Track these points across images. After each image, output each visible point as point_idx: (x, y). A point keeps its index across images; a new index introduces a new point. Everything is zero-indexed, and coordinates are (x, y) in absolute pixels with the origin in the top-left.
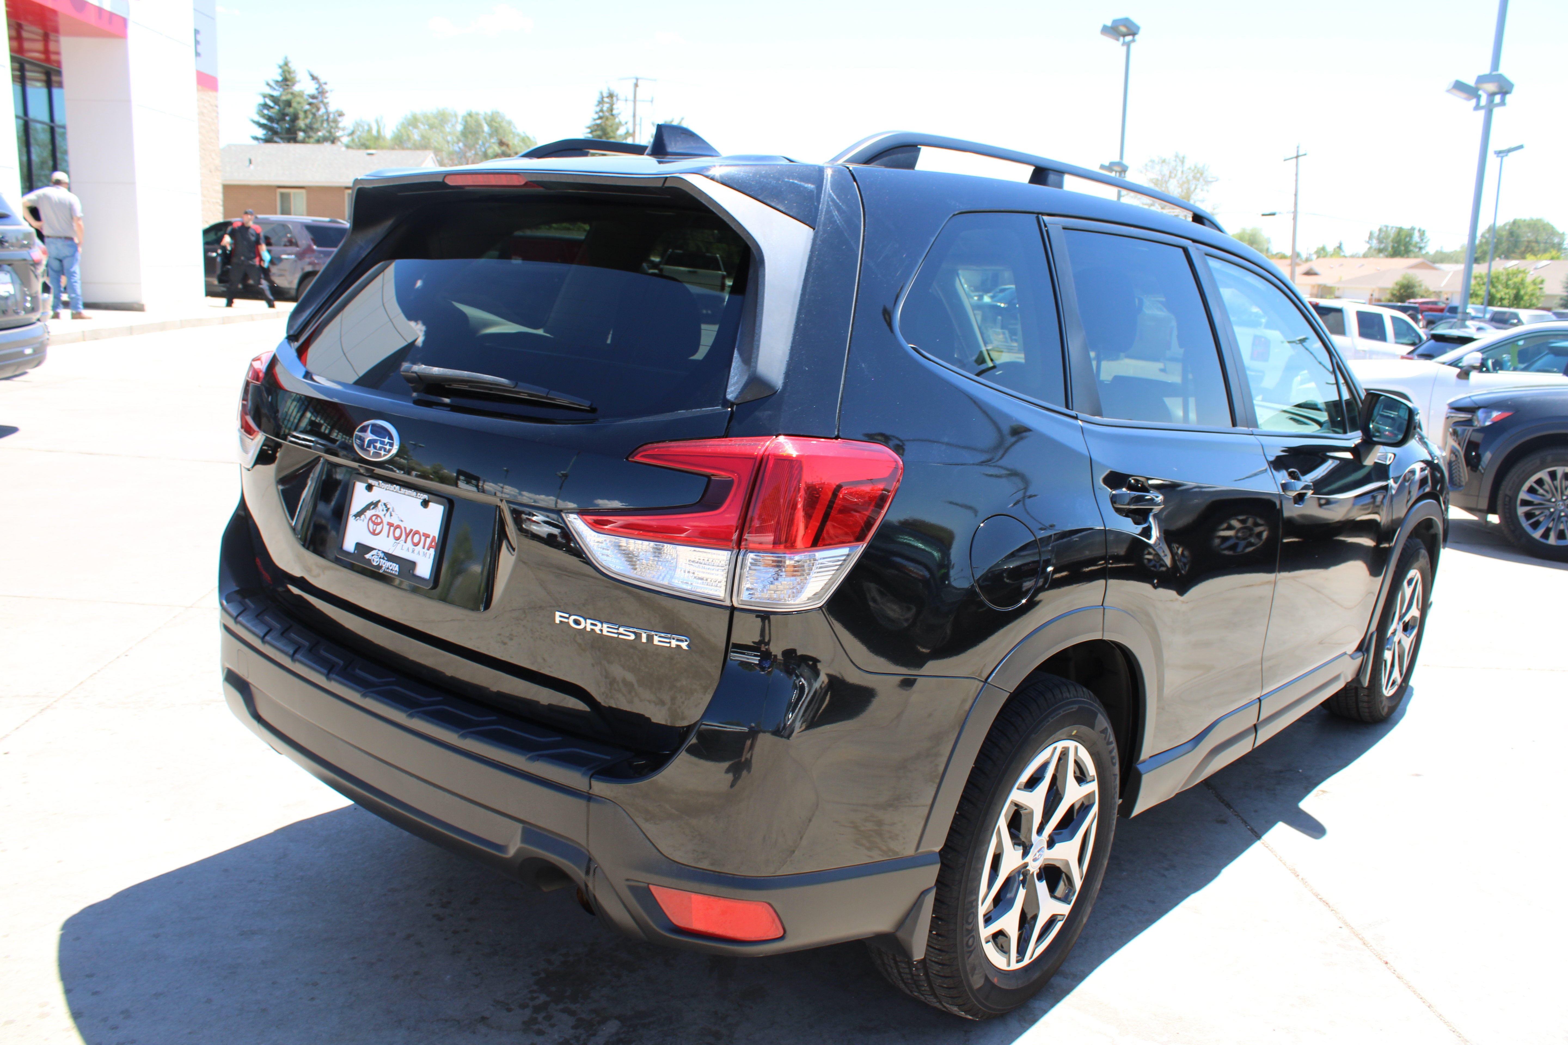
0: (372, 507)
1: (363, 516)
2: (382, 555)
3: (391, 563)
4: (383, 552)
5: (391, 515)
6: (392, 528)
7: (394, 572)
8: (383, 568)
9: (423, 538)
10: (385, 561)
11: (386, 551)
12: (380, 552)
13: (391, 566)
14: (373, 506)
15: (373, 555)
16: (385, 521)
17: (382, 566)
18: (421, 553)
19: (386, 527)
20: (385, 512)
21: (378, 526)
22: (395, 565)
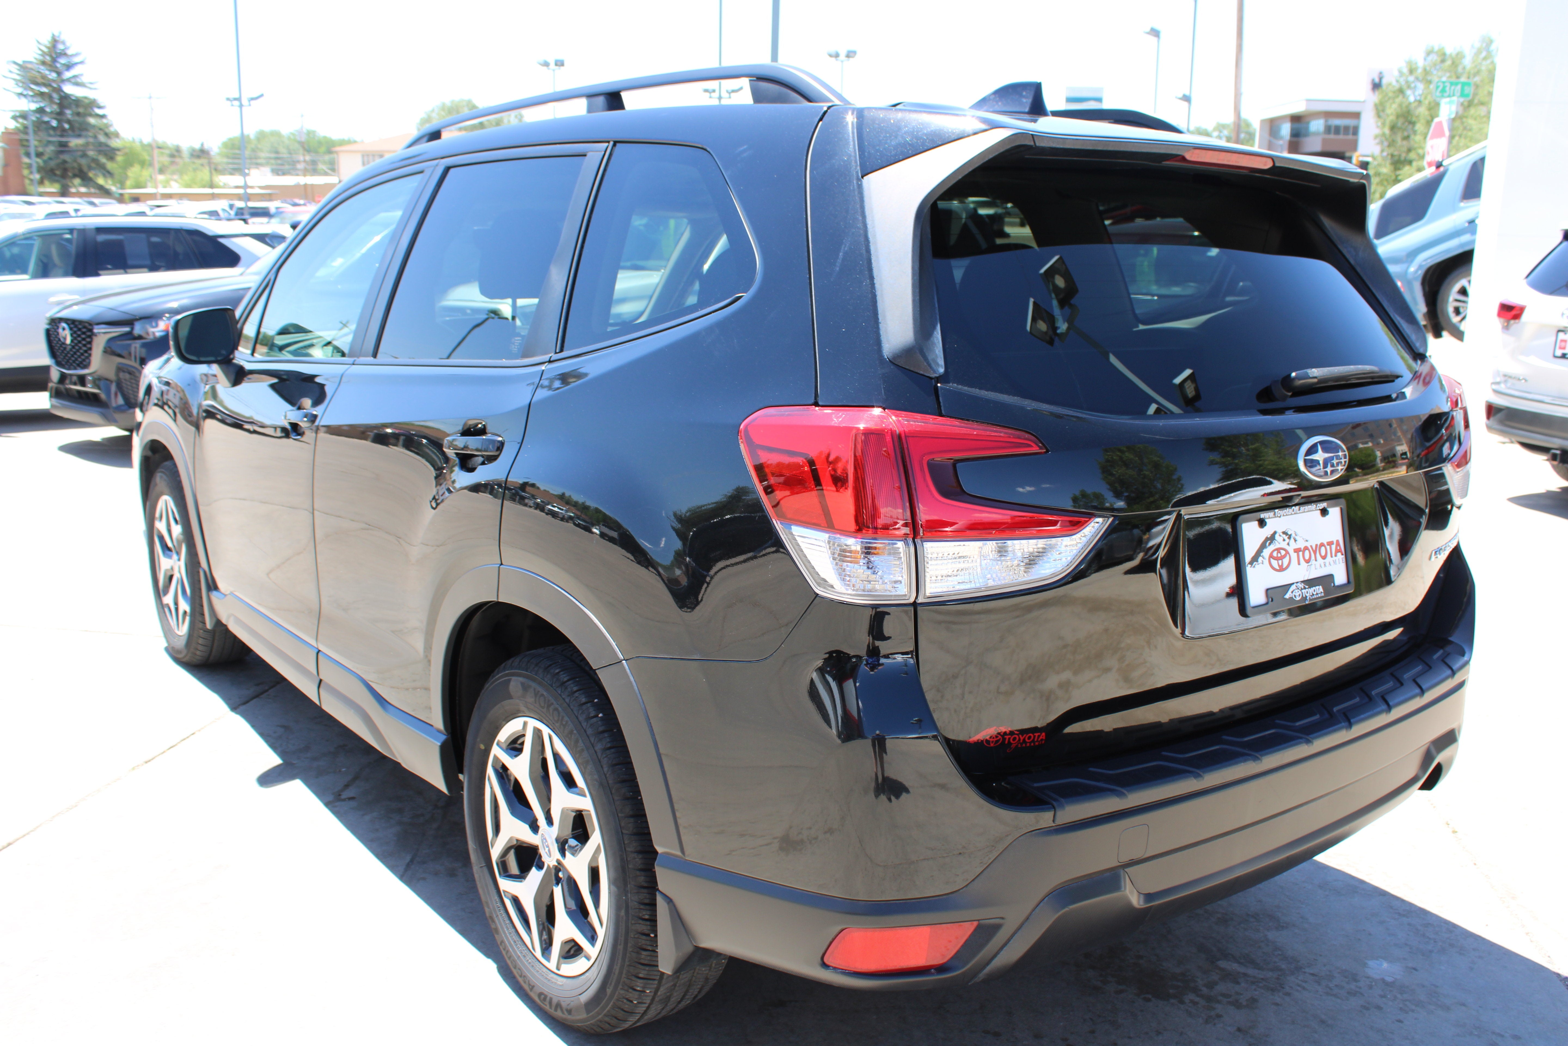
0: (1268, 544)
1: (1260, 559)
2: (1301, 586)
3: (1314, 588)
4: (1302, 582)
5: (1295, 541)
6: (1301, 553)
7: (1319, 595)
8: (1308, 598)
9: (1328, 547)
10: (1307, 590)
11: (1302, 580)
12: (1299, 584)
13: (1314, 591)
14: (1269, 542)
15: (1292, 592)
16: (1291, 550)
17: (1306, 597)
18: (1332, 563)
19: (1294, 556)
20: (1287, 540)
21: (1284, 560)
22: (1317, 587)
